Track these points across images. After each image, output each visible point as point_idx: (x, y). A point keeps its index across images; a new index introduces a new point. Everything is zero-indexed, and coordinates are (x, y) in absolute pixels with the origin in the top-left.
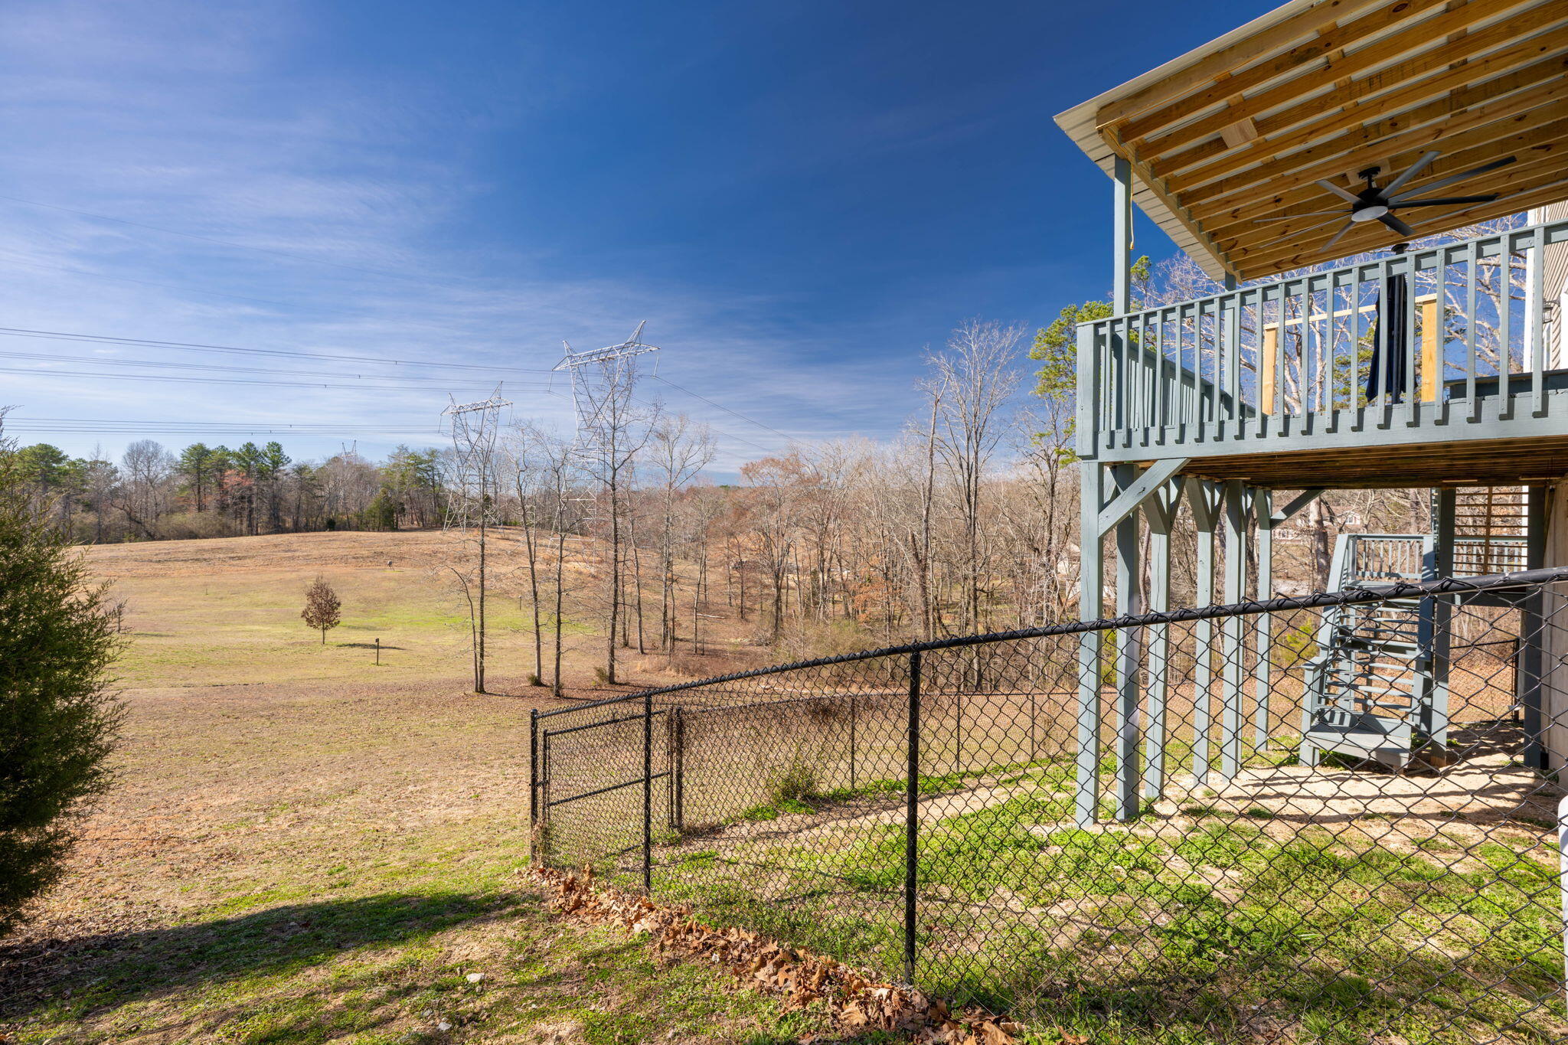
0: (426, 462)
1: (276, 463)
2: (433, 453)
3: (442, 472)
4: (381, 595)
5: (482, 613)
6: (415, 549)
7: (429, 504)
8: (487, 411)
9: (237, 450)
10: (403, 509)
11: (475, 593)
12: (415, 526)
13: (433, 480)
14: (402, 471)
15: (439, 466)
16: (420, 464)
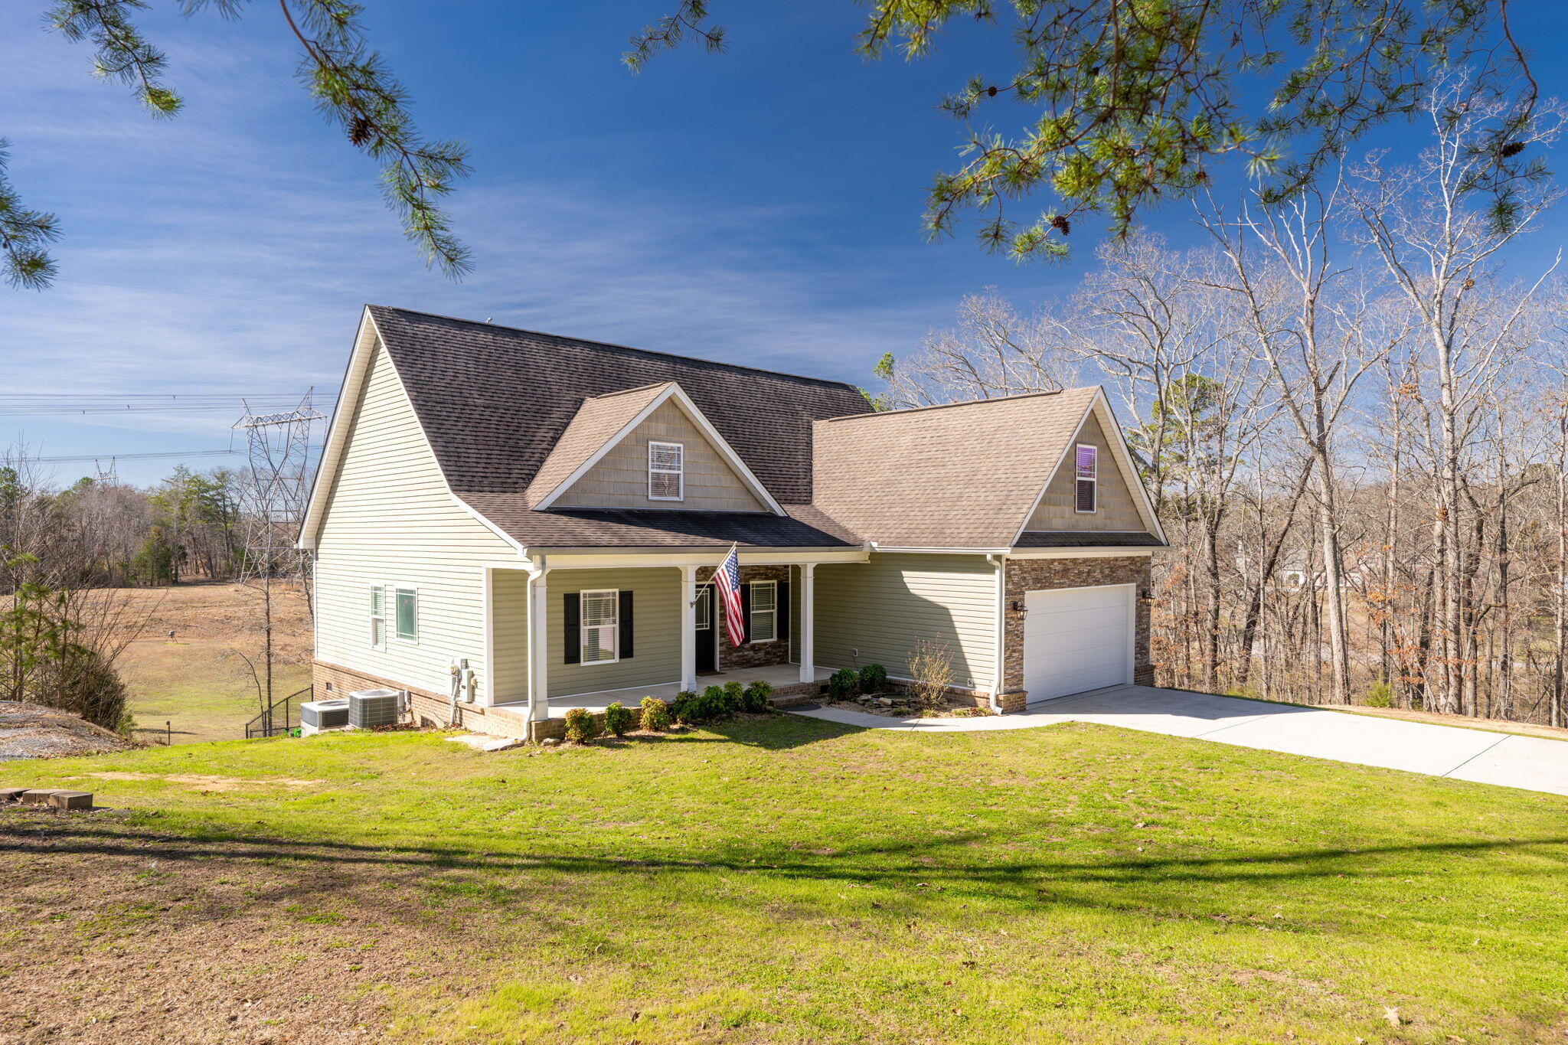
0: (214, 488)
2: (223, 477)
3: (236, 501)
4: (164, 674)
5: (269, 693)
6: (202, 613)
7: (218, 546)
8: (294, 425)
10: (185, 555)
11: (261, 673)
12: (202, 577)
13: (225, 512)
14: (181, 502)
15: (232, 494)
16: (207, 491)
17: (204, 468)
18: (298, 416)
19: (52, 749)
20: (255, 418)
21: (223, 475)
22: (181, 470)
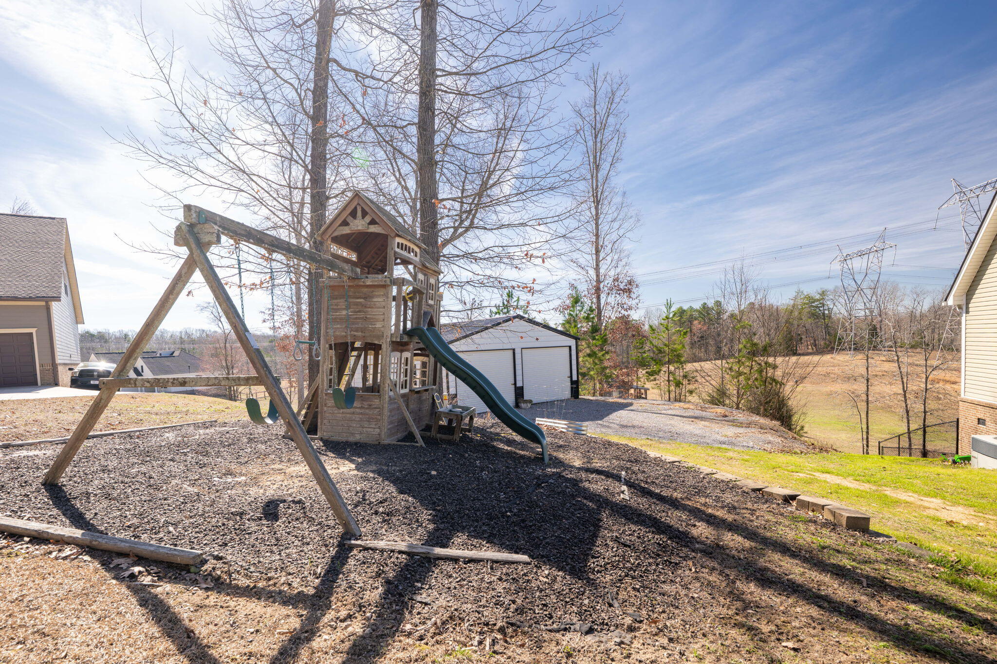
0: (818, 300)
1: (719, 314)
2: (823, 293)
3: (831, 307)
5: (867, 420)
7: (820, 333)
8: (872, 255)
9: (698, 308)
10: (801, 339)
11: (863, 406)
12: (810, 351)
13: (824, 314)
14: (799, 309)
15: (828, 303)
16: (813, 302)
17: (812, 290)
18: (875, 248)
19: (770, 445)
20: (845, 255)
21: (823, 292)
22: (799, 292)
